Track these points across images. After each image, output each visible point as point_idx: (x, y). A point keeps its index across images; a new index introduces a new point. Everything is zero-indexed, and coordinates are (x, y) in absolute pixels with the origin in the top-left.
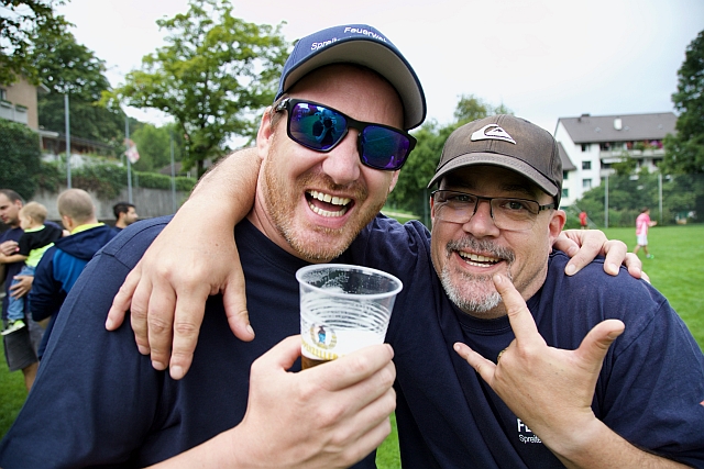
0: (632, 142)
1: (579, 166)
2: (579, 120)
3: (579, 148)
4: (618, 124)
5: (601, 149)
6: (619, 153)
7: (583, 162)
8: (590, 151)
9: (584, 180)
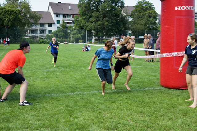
0: (74, 15)
1: (56, 22)
2: (57, 4)
3: (56, 16)
4: (70, 8)
5: (63, 16)
6: (69, 19)
7: (57, 21)
8: (59, 17)
9: (57, 27)
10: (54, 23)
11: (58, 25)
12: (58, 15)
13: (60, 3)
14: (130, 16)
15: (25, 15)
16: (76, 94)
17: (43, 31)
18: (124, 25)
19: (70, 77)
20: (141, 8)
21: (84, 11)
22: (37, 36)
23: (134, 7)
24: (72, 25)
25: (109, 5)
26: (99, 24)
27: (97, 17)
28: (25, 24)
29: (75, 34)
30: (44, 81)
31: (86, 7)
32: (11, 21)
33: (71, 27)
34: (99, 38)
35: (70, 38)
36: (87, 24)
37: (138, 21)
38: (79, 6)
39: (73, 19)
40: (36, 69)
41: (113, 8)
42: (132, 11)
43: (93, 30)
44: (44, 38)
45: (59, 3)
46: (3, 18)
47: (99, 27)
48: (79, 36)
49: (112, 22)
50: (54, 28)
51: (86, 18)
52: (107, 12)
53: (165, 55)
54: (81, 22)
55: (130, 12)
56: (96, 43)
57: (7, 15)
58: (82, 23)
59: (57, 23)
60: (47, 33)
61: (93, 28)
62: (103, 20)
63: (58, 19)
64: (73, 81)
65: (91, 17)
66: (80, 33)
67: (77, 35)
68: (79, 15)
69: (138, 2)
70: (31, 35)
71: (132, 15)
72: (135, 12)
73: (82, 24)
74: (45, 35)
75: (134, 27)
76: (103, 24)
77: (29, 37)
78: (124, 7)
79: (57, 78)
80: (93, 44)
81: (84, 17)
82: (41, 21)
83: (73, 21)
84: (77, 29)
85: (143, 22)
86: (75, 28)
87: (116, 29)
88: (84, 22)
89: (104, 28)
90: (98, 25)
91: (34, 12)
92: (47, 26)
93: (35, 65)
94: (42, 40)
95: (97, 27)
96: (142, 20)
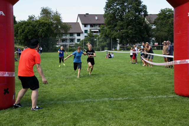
0: (100, 24)
4: (96, 18)
5: (91, 26)
6: (96, 28)
7: (85, 30)
8: (87, 27)
9: (85, 36)
10: (82, 33)
11: (86, 34)
12: (85, 25)
13: (88, 14)
14: (154, 24)
15: (57, 27)
16: (87, 102)
17: (72, 40)
18: (148, 32)
19: (86, 84)
20: (164, 16)
21: (109, 21)
22: (67, 45)
23: (157, 15)
24: (98, 34)
25: (132, 14)
26: (123, 32)
27: (122, 26)
28: (56, 34)
29: (101, 42)
30: (61, 87)
31: (111, 17)
32: (45, 32)
33: (97, 36)
34: (124, 45)
35: (96, 46)
36: (112, 33)
37: (161, 28)
38: (105, 16)
39: (99, 28)
40: (57, 76)
41: (136, 16)
42: (155, 19)
43: (118, 38)
44: (73, 46)
45: (86, 14)
46: (37, 30)
47: (123, 35)
48: (105, 43)
49: (135, 30)
50: (82, 37)
51: (111, 27)
52: (131, 20)
53: (178, 62)
54: (106, 31)
55: (153, 20)
56: (120, 50)
57: (41, 27)
58: (108, 31)
59: (85, 33)
60: (76, 41)
61: (118, 36)
62: (127, 28)
63: (86, 29)
64: (88, 88)
65: (116, 26)
66: (106, 41)
67: (102, 43)
68: (105, 24)
69: (161, 10)
70: (61, 43)
71: (155, 23)
72: (158, 19)
73: (107, 33)
74: (74, 43)
75: (158, 34)
76: (127, 32)
77: (60, 46)
78: (147, 15)
79: (74, 84)
80: (118, 51)
81: (110, 26)
82: (71, 31)
83: (99, 30)
84: (102, 37)
85: (167, 29)
86: (101, 36)
87: (140, 36)
88: (109, 31)
89: (128, 36)
90: (123, 34)
91: (65, 23)
92: (76, 35)
93: (58, 71)
94: (71, 48)
95: (122, 35)
96: (166, 27)
